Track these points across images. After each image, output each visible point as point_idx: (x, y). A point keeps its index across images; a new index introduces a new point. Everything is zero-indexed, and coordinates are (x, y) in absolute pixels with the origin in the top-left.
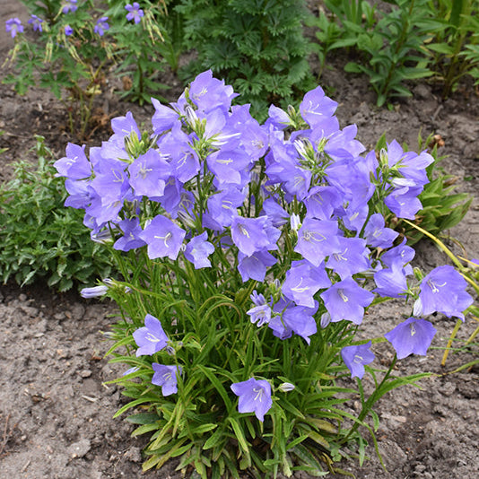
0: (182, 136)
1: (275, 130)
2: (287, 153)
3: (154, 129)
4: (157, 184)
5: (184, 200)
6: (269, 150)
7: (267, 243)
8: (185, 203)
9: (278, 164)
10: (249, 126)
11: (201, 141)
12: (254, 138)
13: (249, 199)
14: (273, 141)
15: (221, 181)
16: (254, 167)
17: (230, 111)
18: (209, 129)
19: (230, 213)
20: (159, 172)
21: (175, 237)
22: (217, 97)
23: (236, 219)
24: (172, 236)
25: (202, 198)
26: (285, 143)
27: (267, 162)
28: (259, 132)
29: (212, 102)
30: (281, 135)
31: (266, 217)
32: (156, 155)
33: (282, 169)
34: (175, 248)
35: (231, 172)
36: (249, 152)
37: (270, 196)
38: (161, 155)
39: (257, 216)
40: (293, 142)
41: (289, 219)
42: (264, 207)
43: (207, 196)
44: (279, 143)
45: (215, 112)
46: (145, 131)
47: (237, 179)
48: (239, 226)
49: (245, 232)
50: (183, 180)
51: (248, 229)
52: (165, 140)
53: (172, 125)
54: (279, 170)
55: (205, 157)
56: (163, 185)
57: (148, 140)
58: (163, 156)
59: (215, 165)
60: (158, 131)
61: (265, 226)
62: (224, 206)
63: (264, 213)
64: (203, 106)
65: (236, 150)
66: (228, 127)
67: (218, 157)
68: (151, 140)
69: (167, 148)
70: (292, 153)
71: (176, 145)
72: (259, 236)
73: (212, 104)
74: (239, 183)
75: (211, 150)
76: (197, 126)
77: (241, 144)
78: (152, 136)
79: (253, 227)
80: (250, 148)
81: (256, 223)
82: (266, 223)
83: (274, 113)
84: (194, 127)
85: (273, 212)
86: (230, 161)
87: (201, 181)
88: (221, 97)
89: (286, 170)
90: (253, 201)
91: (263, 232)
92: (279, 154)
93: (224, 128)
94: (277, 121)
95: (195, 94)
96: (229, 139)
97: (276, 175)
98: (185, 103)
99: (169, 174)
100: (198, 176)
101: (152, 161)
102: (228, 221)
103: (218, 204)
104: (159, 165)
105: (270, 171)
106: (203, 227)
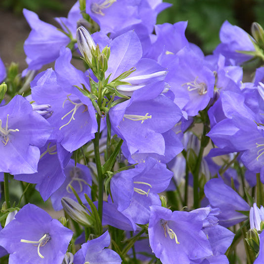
0: (71, 73)
1: (227, 64)
2: (246, 103)
3: (29, 61)
4: (27, 154)
5: (75, 178)
6: (216, 97)
7: (209, 253)
8: (75, 184)
9: (230, 122)
10: (184, 59)
11: (101, 84)
12: (192, 79)
13: (186, 178)
14: (223, 83)
15: (132, 150)
16: (191, 126)
17: (154, 33)
18: (114, 64)
19: (148, 201)
20: (31, 133)
21: (55, 240)
22: (132, 9)
23: (157, 213)
24: (49, 241)
25: (102, 177)
26: (243, 86)
27: (213, 119)
28: (199, 68)
29: (123, 17)
30: (237, 74)
31: (208, 209)
32: (26, 107)
33: (237, 130)
34: (55, 259)
35: (149, 136)
36: (180, 102)
37: (220, 174)
38: (34, 106)
39: (196, 206)
40: (257, 84)
41: (247, 213)
42: (206, 192)
43: (109, 172)
44: (233, 87)
45: (126, 37)
46: (14, 65)
47: (158, 146)
48: (162, 224)
49: (173, 234)
50: (70, 147)
51: (177, 229)
52: (42, 81)
53: (57, 56)
54: (231, 131)
55: (107, 109)
56: (36, 154)
57: (17, 79)
58: (37, 108)
59: (121, 123)
60: (34, 64)
61: (205, 224)
62: (137, 190)
63: (206, 203)
64: (108, 25)
65: (157, 100)
66: (148, 60)
67: (128, 111)
68: (23, 80)
69: (44, 95)
70: (255, 103)
71: (59, 90)
72: (196, 242)
73: (124, 22)
74: (162, 152)
75: (116, 98)
76: (95, 59)
77: (166, 90)
78: (25, 73)
79: (185, 226)
80: (184, 95)
81: (191, 220)
82: (208, 219)
83: (228, 36)
84: (90, 60)
85: (221, 202)
86: (147, 117)
87: (102, 148)
88: (139, 10)
89: (242, 133)
90: (191, 181)
91: (202, 234)
92: (232, 105)
93: (140, 62)
94: (235, 48)
95: (96, 5)
96: (147, 82)
97: (227, 140)
98: (80, 19)
99: (47, 136)
100: (95, 141)
101: (19, 115)
102: (144, 215)
103: (127, 186)
104: (30, 123)
105: (217, 132)
106: (105, 225)
